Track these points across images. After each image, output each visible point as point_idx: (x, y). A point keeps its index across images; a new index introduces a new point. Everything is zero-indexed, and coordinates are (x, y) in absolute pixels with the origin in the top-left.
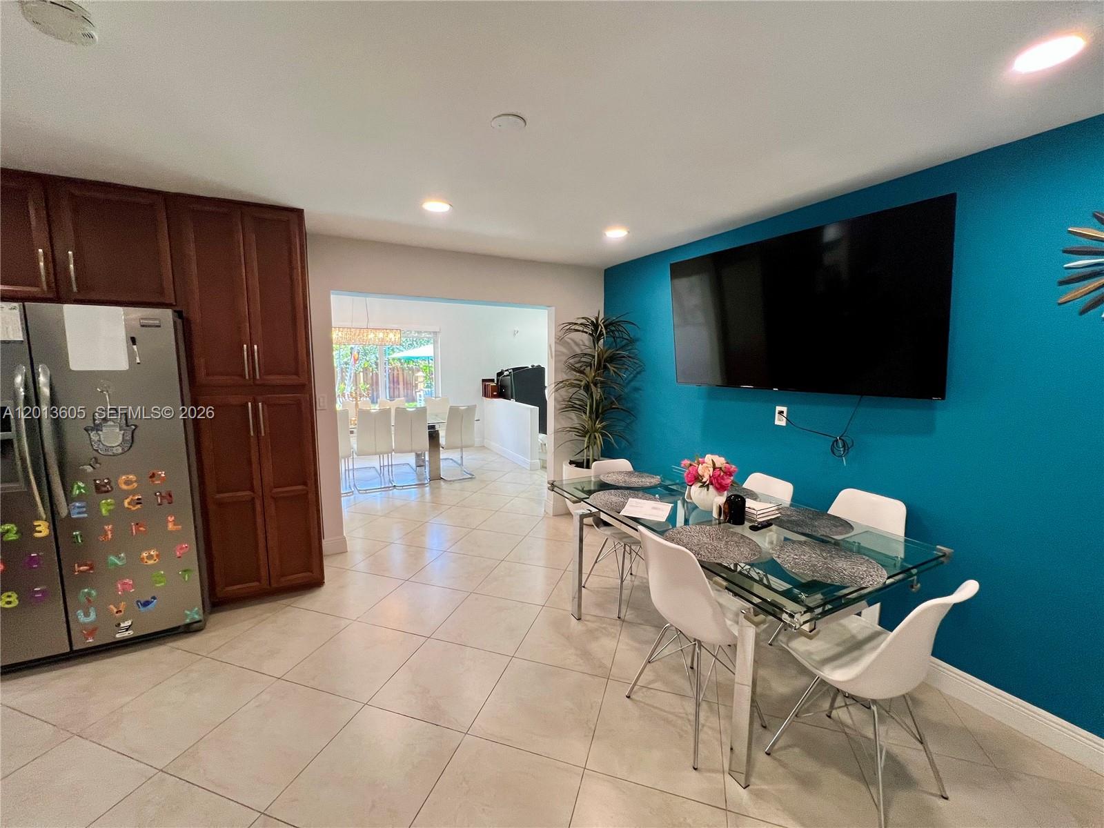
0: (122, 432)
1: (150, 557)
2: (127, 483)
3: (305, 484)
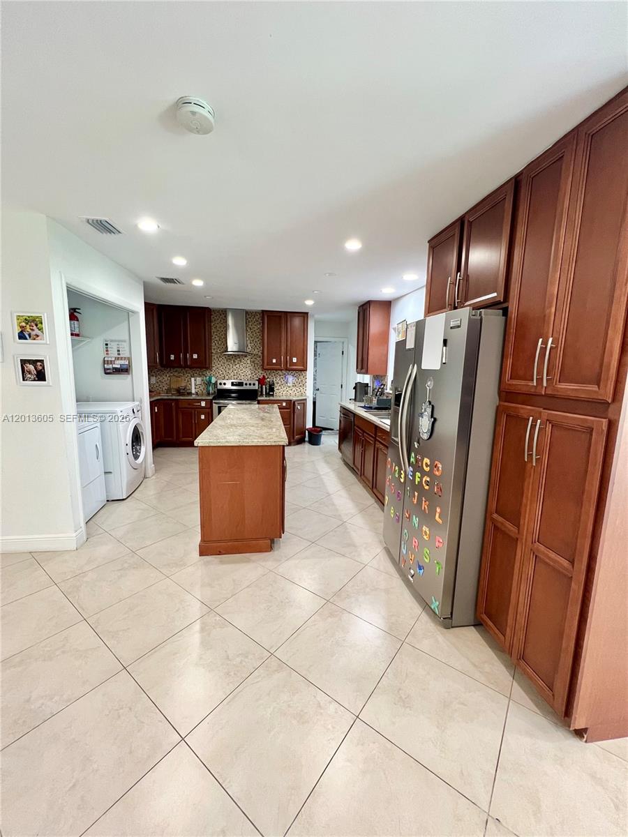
0: (429, 422)
1: (426, 533)
3: (572, 563)
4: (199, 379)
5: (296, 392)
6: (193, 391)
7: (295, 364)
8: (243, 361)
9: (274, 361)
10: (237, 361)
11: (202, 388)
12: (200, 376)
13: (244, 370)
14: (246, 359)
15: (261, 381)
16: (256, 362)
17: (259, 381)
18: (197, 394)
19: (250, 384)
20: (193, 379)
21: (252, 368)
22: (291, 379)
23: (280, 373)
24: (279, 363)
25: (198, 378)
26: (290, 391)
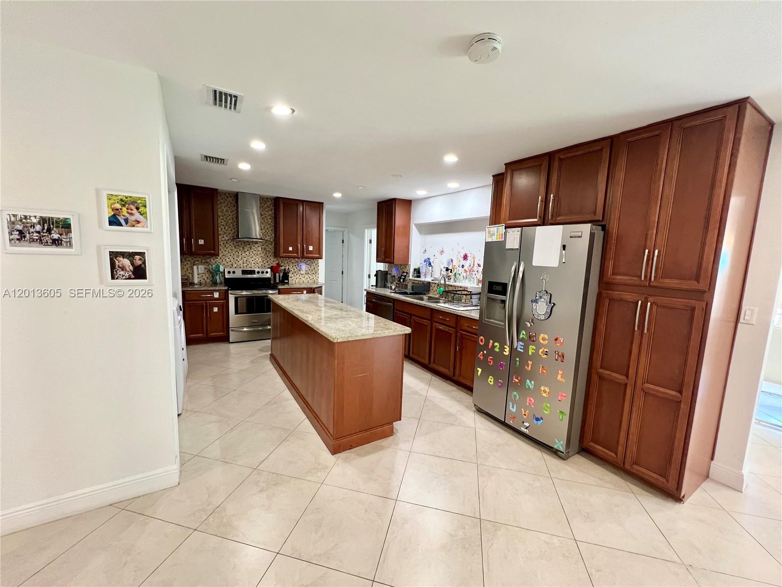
0: (547, 306)
1: (545, 391)
2: (544, 339)
3: (680, 392)
4: (202, 268)
5: (308, 279)
6: (196, 281)
7: (311, 252)
8: (253, 247)
9: (291, 249)
10: (246, 250)
11: (205, 277)
12: (202, 263)
13: (254, 257)
14: (256, 246)
15: (274, 270)
16: (268, 249)
17: (272, 268)
18: (200, 284)
19: (263, 272)
20: (195, 267)
21: (263, 255)
22: (304, 267)
23: (293, 261)
24: (295, 250)
25: (200, 266)
26: (303, 279)
